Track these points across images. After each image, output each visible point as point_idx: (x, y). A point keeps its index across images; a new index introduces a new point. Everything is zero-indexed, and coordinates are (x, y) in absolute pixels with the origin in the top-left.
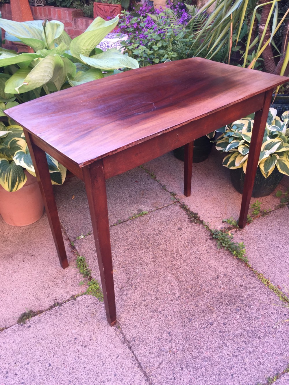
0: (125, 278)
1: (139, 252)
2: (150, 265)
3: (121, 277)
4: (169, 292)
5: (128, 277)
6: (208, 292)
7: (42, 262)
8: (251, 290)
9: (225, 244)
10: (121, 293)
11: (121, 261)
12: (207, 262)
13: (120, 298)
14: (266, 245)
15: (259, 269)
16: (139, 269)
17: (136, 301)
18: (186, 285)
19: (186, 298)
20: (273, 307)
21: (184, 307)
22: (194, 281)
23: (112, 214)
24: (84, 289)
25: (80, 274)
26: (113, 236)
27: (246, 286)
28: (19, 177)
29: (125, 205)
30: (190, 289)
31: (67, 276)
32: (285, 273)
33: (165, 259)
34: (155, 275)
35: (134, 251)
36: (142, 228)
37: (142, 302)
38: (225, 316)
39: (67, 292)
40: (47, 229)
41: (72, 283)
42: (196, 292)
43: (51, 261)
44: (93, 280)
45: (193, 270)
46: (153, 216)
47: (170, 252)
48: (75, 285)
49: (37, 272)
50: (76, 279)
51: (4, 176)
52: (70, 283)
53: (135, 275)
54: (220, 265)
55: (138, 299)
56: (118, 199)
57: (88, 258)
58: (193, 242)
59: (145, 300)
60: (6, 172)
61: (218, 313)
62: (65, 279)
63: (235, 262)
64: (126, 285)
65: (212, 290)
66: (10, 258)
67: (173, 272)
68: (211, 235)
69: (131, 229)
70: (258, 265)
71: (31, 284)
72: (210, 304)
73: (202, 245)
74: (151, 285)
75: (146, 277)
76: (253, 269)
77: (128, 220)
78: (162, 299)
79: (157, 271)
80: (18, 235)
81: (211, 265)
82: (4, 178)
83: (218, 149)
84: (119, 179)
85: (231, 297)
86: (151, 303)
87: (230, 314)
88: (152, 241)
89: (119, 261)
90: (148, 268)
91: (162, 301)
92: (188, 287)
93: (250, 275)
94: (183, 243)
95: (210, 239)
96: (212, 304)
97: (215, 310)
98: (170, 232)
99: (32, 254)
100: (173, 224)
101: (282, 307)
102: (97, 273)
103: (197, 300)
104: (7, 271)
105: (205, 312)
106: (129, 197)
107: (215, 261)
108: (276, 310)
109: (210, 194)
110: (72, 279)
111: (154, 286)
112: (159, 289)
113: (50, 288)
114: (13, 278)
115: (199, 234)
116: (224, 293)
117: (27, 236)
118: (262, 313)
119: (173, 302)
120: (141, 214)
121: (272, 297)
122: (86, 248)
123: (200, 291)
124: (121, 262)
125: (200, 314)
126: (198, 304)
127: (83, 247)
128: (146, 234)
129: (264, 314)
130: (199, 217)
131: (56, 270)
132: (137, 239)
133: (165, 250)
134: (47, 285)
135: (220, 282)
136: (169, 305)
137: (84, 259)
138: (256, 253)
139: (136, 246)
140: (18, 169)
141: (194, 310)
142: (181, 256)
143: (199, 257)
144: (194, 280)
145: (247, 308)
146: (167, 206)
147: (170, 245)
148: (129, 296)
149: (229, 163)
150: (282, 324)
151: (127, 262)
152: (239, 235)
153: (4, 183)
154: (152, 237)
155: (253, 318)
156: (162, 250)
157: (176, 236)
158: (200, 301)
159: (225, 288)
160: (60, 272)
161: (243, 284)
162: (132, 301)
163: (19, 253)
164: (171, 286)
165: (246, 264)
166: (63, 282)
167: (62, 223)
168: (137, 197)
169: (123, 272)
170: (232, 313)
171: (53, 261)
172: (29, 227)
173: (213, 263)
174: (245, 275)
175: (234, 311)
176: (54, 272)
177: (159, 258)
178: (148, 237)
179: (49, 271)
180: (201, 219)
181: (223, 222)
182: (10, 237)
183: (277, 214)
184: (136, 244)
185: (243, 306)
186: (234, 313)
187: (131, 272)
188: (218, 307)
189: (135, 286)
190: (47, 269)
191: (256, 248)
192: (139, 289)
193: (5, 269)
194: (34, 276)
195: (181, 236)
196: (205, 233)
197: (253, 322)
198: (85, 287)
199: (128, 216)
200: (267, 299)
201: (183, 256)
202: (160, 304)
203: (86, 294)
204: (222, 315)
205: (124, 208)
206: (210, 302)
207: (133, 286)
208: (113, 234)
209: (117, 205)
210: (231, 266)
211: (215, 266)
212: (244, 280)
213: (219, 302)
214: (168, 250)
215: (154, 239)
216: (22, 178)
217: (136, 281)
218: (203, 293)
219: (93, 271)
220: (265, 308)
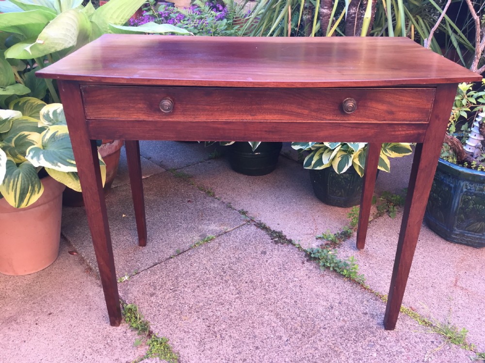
0: (203, 326)
1: (215, 289)
2: (235, 304)
3: (197, 325)
4: (272, 336)
5: (207, 324)
6: (325, 328)
7: (67, 321)
8: (380, 317)
9: (330, 264)
10: (202, 348)
11: (192, 303)
12: (312, 290)
13: (202, 355)
14: (379, 260)
15: (380, 290)
16: (221, 311)
17: (227, 357)
18: (292, 323)
19: (298, 340)
20: (414, 335)
21: (298, 354)
22: (302, 317)
23: (164, 244)
24: (143, 352)
25: (132, 331)
26: (172, 271)
27: (372, 313)
28: (32, 186)
29: (180, 231)
30: (299, 328)
31: (111, 337)
32: (413, 291)
33: (254, 292)
34: (246, 315)
35: (207, 287)
36: (212, 258)
37: (237, 355)
38: (358, 357)
39: (116, 360)
40: (68, 275)
41: (122, 346)
42: (308, 330)
43: (81, 319)
44: (155, 336)
45: (295, 302)
46: (222, 241)
47: (258, 284)
48: (126, 348)
49: (61, 336)
50: (127, 339)
51: (9, 182)
52: (118, 345)
53: (217, 320)
54: (330, 291)
55: (229, 352)
56: (170, 225)
57: (140, 306)
58: (286, 266)
59: (240, 353)
60: (13, 177)
61: (347, 353)
62: (109, 341)
63: (348, 286)
64: (207, 335)
65: (329, 325)
66: (13, 322)
67: (270, 309)
68: (306, 256)
69: (197, 260)
70: (377, 285)
71: (54, 357)
72: (333, 344)
73: (299, 270)
74: (243, 331)
75: (233, 320)
76: (373, 291)
77: (190, 249)
78: (264, 348)
79: (247, 310)
80: (21, 288)
81: (318, 293)
82: (9, 186)
83: (296, 148)
84: (165, 201)
85: (357, 331)
86: (250, 355)
87: (363, 353)
88: (229, 272)
89: (190, 304)
90: (233, 308)
91: (265, 349)
92: (296, 325)
93: (371, 298)
94: (273, 269)
95: (307, 261)
96: (335, 344)
97: (343, 350)
98: (252, 258)
99: (49, 312)
100: (252, 248)
101: (425, 333)
102: (159, 325)
103: (314, 341)
104: (10, 342)
105: (329, 355)
106: (184, 220)
107: (322, 287)
108: (420, 338)
109: (289, 208)
110: (120, 339)
111: (248, 331)
112: (257, 334)
113: (86, 357)
114: (23, 350)
115: (291, 257)
116: (346, 325)
117: (37, 288)
118: (403, 345)
119: (281, 349)
120: (206, 239)
121: (408, 322)
122: (135, 293)
123: (314, 328)
124: (192, 305)
125: (323, 359)
126: (316, 346)
127: (129, 292)
128: (219, 264)
129: (406, 345)
130: (285, 236)
131: (91, 330)
132: (207, 271)
133: (251, 282)
134: (81, 353)
135: (337, 312)
136: (276, 354)
137: (135, 307)
138: (370, 271)
139: (208, 282)
140: (30, 174)
141: (313, 356)
142: (275, 286)
143: (299, 285)
144: (301, 315)
145: (382, 341)
146: (239, 227)
147: (255, 274)
148: (215, 350)
149: (313, 162)
150: (434, 355)
151: (201, 304)
152: (342, 252)
153: (9, 194)
154: (229, 267)
155: (395, 353)
156: (247, 282)
157: (261, 262)
158: (318, 341)
159: (346, 319)
160: (99, 331)
161: (367, 310)
162: (222, 357)
163: (27, 314)
164: (272, 328)
165: (362, 286)
166: (107, 346)
167: (91, 264)
168: (194, 220)
169: (199, 318)
170: (364, 351)
171: (85, 318)
172: (39, 275)
173: (319, 289)
174: (365, 299)
175: (367, 348)
176: (90, 333)
177: (245, 293)
178: (224, 268)
179: (81, 333)
180: (288, 238)
181: (317, 239)
182: (9, 292)
183: (378, 223)
184: (208, 279)
185: (377, 340)
186: (369, 351)
187: (210, 316)
188: (344, 346)
189: (221, 336)
190: (77, 331)
191: (367, 265)
192: (227, 337)
193: (6, 339)
194: (57, 344)
195: (267, 261)
196: (298, 254)
197: (397, 358)
198: (143, 349)
199: (188, 244)
200: (403, 325)
201: (277, 285)
202: (263, 354)
203: (148, 358)
204: (353, 357)
205: (179, 235)
206: (332, 340)
207: (219, 336)
208: (172, 270)
209: (169, 232)
210: (345, 290)
211: (324, 294)
212: (366, 306)
213: (343, 339)
214: (255, 281)
215: (232, 269)
216: (36, 187)
217: (220, 328)
218: (319, 331)
219: (153, 323)
220: (405, 338)
